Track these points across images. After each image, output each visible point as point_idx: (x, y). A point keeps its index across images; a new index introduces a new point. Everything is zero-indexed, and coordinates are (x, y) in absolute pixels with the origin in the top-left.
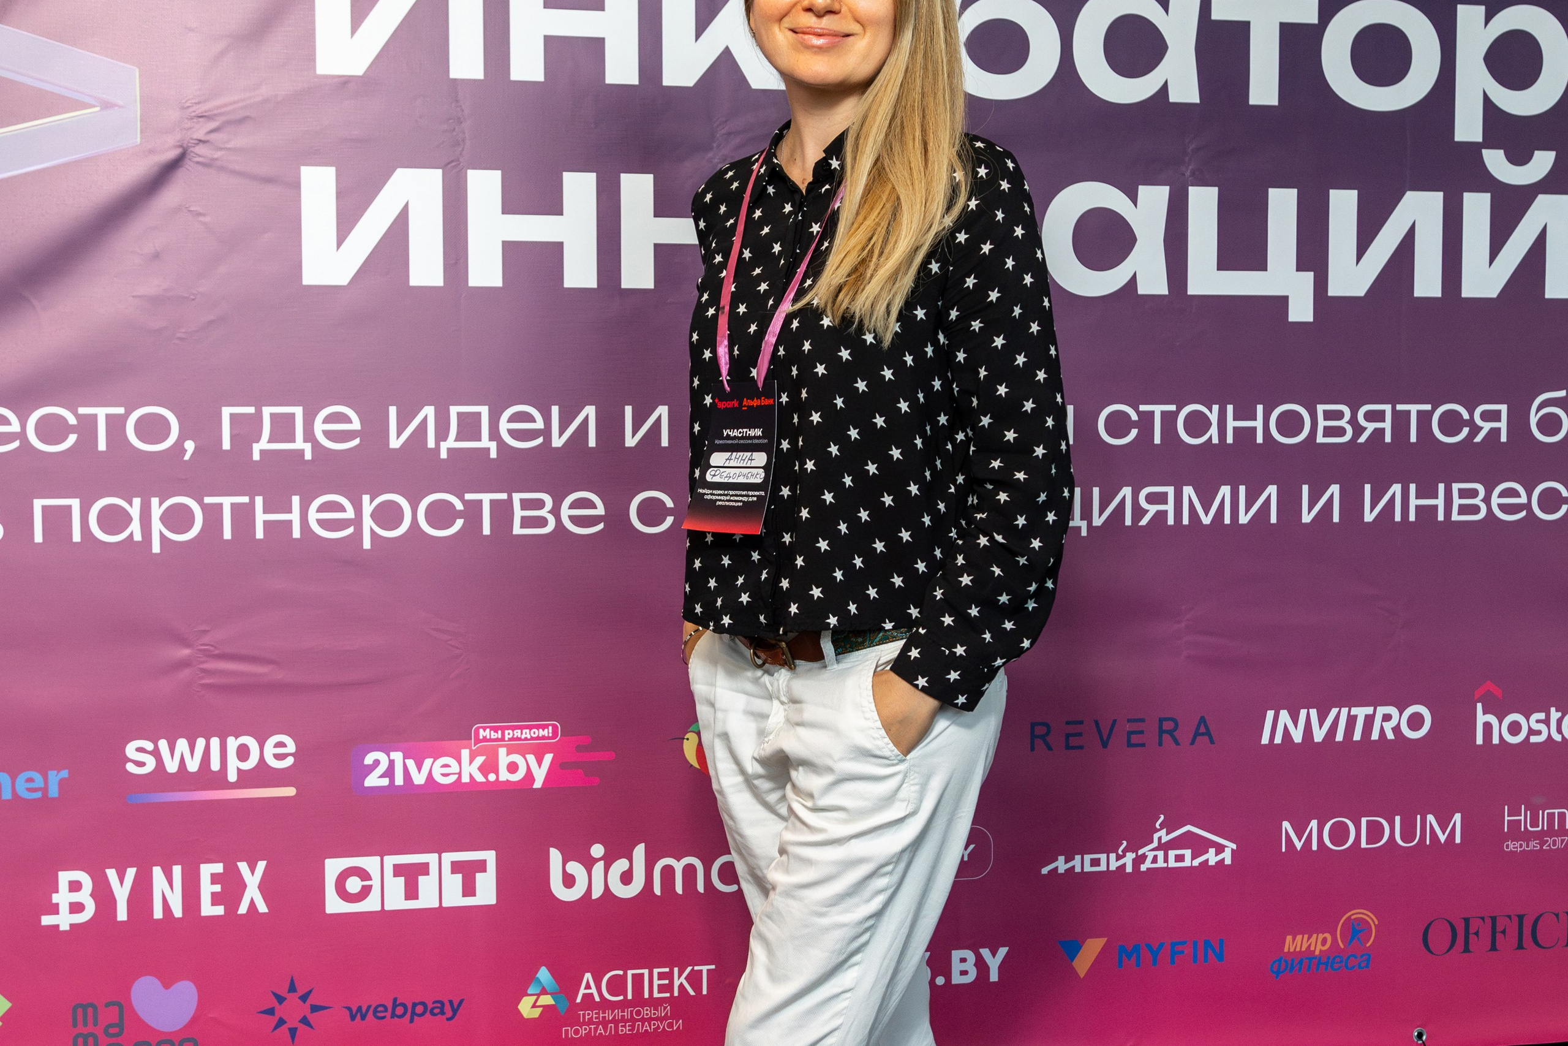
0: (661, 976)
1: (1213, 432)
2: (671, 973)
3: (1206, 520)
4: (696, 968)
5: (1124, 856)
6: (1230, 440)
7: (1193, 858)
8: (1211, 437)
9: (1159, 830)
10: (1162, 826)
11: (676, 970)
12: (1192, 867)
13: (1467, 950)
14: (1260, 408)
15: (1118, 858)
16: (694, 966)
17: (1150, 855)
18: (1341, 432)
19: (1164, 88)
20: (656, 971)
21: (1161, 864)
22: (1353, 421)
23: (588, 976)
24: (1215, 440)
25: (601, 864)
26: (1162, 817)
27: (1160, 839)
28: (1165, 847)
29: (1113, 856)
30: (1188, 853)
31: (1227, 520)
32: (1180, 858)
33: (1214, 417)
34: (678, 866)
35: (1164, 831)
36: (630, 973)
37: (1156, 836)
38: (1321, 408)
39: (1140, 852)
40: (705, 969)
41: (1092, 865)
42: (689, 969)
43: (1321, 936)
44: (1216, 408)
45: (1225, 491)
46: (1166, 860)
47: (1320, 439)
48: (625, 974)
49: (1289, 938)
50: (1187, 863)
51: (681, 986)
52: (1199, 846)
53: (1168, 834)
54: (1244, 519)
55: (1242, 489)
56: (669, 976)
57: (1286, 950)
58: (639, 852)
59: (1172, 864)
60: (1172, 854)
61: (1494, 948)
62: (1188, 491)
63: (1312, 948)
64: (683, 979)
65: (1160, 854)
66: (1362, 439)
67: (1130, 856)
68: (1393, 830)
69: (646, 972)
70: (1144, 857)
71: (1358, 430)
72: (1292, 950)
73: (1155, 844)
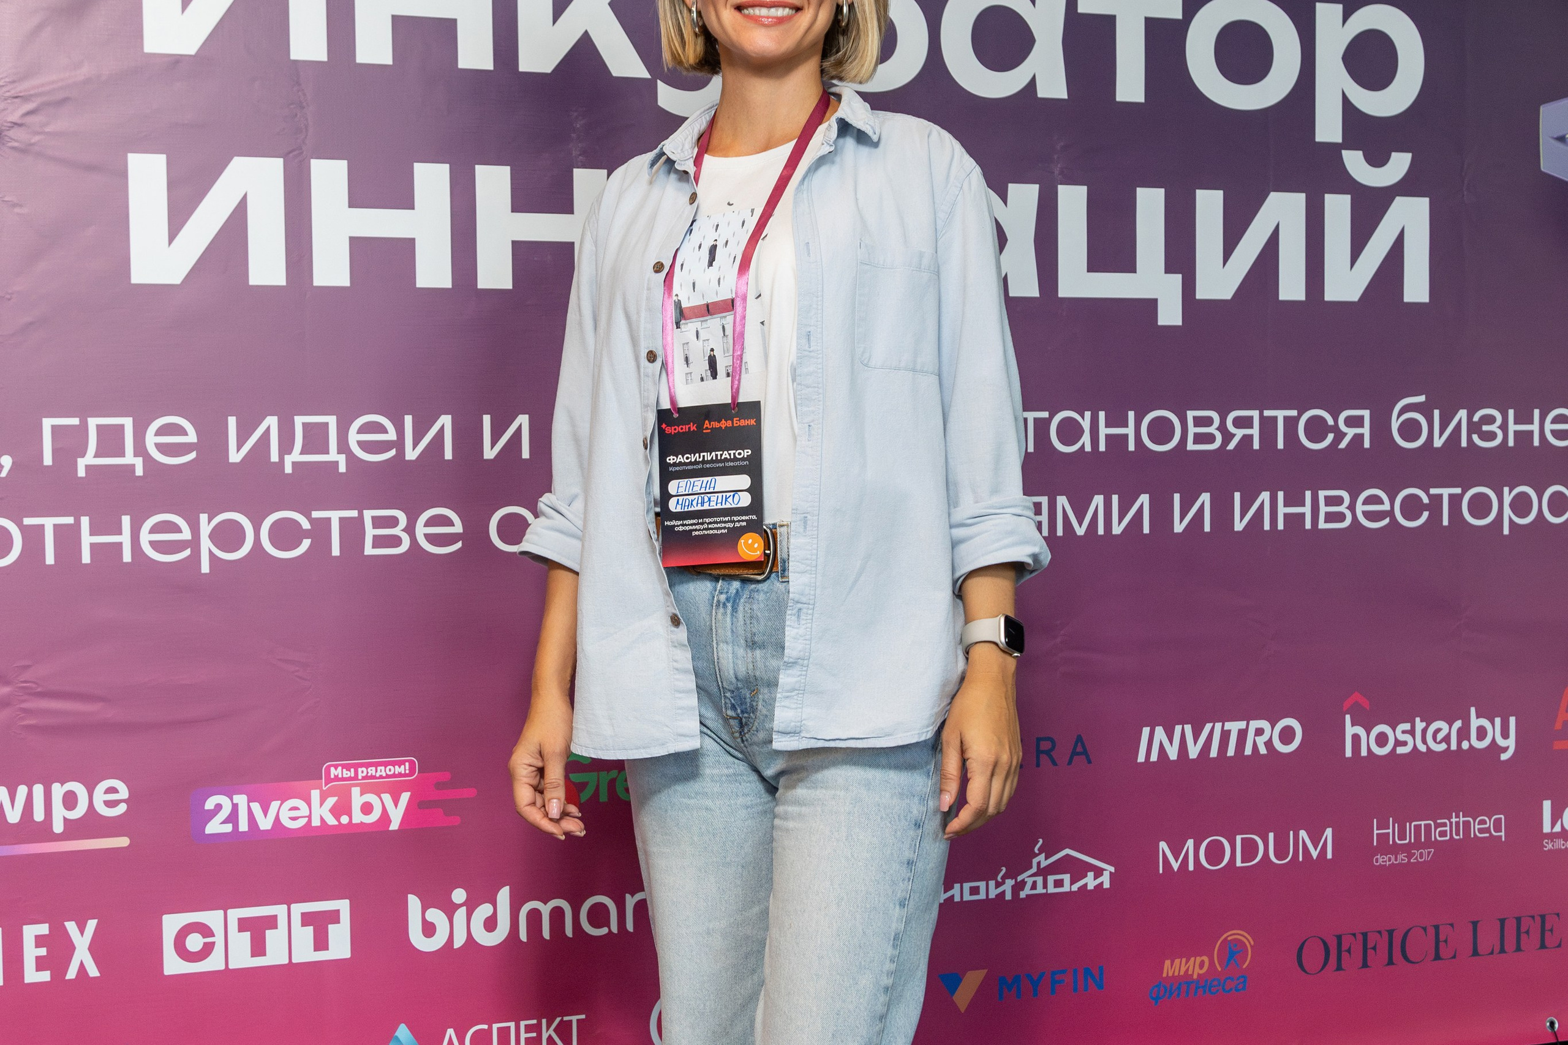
0: (529, 1029)
1: (1086, 439)
2: (539, 1025)
3: (1080, 531)
4: (566, 1018)
5: (1003, 883)
6: (1102, 448)
7: (1072, 883)
8: (1083, 445)
9: (1037, 855)
10: (1041, 851)
11: (544, 1021)
12: (1071, 893)
13: (1339, 968)
14: (1131, 415)
15: (998, 885)
16: (562, 1017)
17: (1030, 881)
18: (1210, 438)
19: (1032, 83)
20: (523, 1024)
21: (1040, 890)
22: (1222, 428)
23: (450, 1032)
24: (1088, 448)
25: (463, 910)
26: (1041, 841)
27: (1039, 863)
28: (1044, 872)
29: (992, 883)
30: (1066, 878)
31: (1101, 531)
32: (1059, 883)
33: (1086, 424)
34: (545, 909)
35: (1043, 855)
36: (495, 1026)
37: (1035, 861)
38: (1191, 414)
39: (1020, 878)
40: (574, 1019)
41: (971, 894)
42: (558, 1020)
43: (1199, 959)
44: (1088, 414)
45: (1098, 500)
46: (1045, 886)
47: (1191, 446)
48: (490, 1028)
49: (1168, 963)
50: (1066, 888)
51: (550, 1038)
52: (1078, 870)
53: (1046, 858)
54: (1117, 529)
55: (1115, 498)
56: (537, 1028)
57: (1165, 975)
58: (504, 895)
59: (1051, 889)
60: (1051, 879)
61: (1365, 965)
62: (1062, 501)
63: (1190, 972)
64: (551, 1032)
65: (1040, 880)
66: (1231, 446)
67: (1010, 883)
68: (1266, 847)
69: (512, 1025)
70: (1023, 883)
71: (1227, 437)
72: (1170, 974)
73: (1034, 870)
